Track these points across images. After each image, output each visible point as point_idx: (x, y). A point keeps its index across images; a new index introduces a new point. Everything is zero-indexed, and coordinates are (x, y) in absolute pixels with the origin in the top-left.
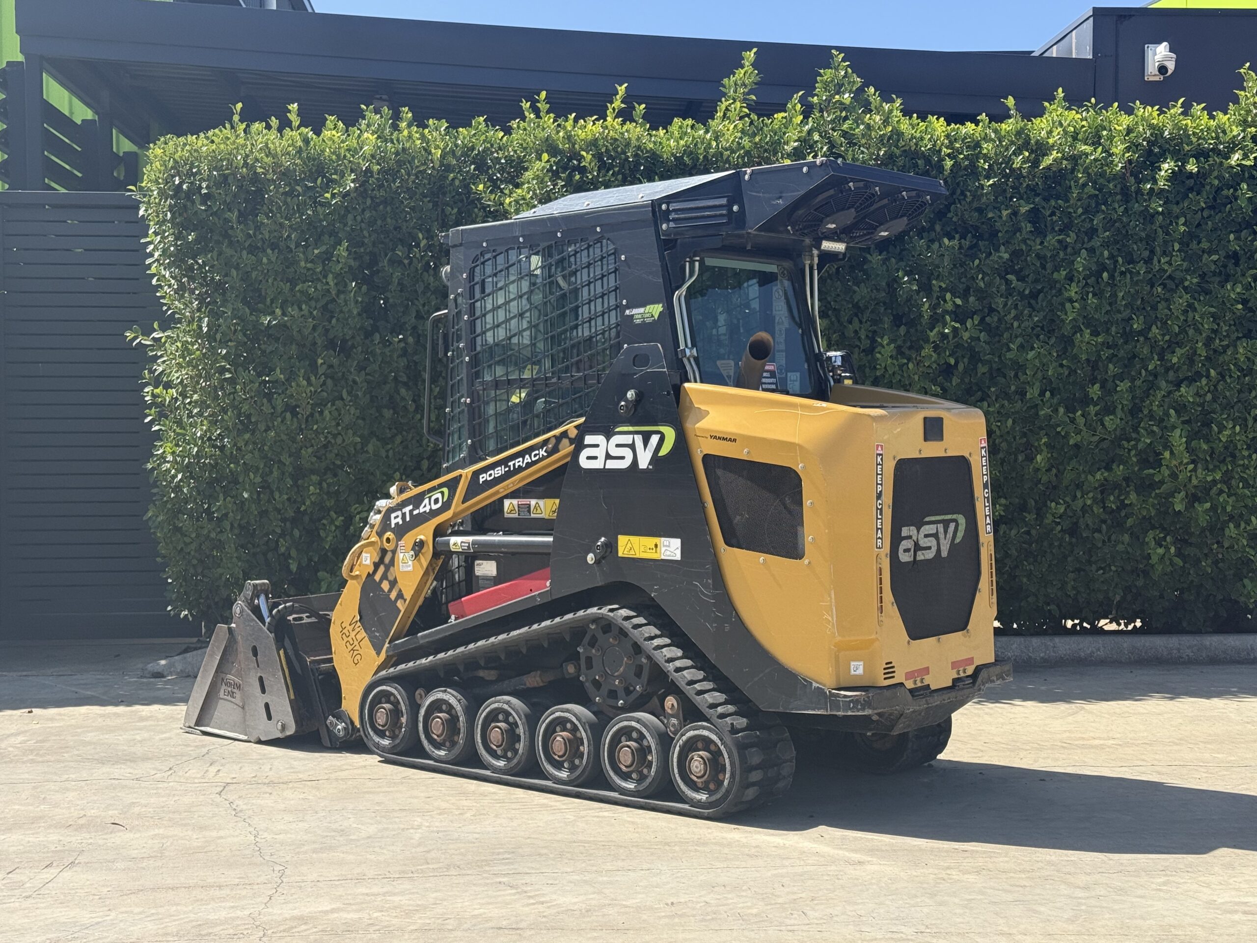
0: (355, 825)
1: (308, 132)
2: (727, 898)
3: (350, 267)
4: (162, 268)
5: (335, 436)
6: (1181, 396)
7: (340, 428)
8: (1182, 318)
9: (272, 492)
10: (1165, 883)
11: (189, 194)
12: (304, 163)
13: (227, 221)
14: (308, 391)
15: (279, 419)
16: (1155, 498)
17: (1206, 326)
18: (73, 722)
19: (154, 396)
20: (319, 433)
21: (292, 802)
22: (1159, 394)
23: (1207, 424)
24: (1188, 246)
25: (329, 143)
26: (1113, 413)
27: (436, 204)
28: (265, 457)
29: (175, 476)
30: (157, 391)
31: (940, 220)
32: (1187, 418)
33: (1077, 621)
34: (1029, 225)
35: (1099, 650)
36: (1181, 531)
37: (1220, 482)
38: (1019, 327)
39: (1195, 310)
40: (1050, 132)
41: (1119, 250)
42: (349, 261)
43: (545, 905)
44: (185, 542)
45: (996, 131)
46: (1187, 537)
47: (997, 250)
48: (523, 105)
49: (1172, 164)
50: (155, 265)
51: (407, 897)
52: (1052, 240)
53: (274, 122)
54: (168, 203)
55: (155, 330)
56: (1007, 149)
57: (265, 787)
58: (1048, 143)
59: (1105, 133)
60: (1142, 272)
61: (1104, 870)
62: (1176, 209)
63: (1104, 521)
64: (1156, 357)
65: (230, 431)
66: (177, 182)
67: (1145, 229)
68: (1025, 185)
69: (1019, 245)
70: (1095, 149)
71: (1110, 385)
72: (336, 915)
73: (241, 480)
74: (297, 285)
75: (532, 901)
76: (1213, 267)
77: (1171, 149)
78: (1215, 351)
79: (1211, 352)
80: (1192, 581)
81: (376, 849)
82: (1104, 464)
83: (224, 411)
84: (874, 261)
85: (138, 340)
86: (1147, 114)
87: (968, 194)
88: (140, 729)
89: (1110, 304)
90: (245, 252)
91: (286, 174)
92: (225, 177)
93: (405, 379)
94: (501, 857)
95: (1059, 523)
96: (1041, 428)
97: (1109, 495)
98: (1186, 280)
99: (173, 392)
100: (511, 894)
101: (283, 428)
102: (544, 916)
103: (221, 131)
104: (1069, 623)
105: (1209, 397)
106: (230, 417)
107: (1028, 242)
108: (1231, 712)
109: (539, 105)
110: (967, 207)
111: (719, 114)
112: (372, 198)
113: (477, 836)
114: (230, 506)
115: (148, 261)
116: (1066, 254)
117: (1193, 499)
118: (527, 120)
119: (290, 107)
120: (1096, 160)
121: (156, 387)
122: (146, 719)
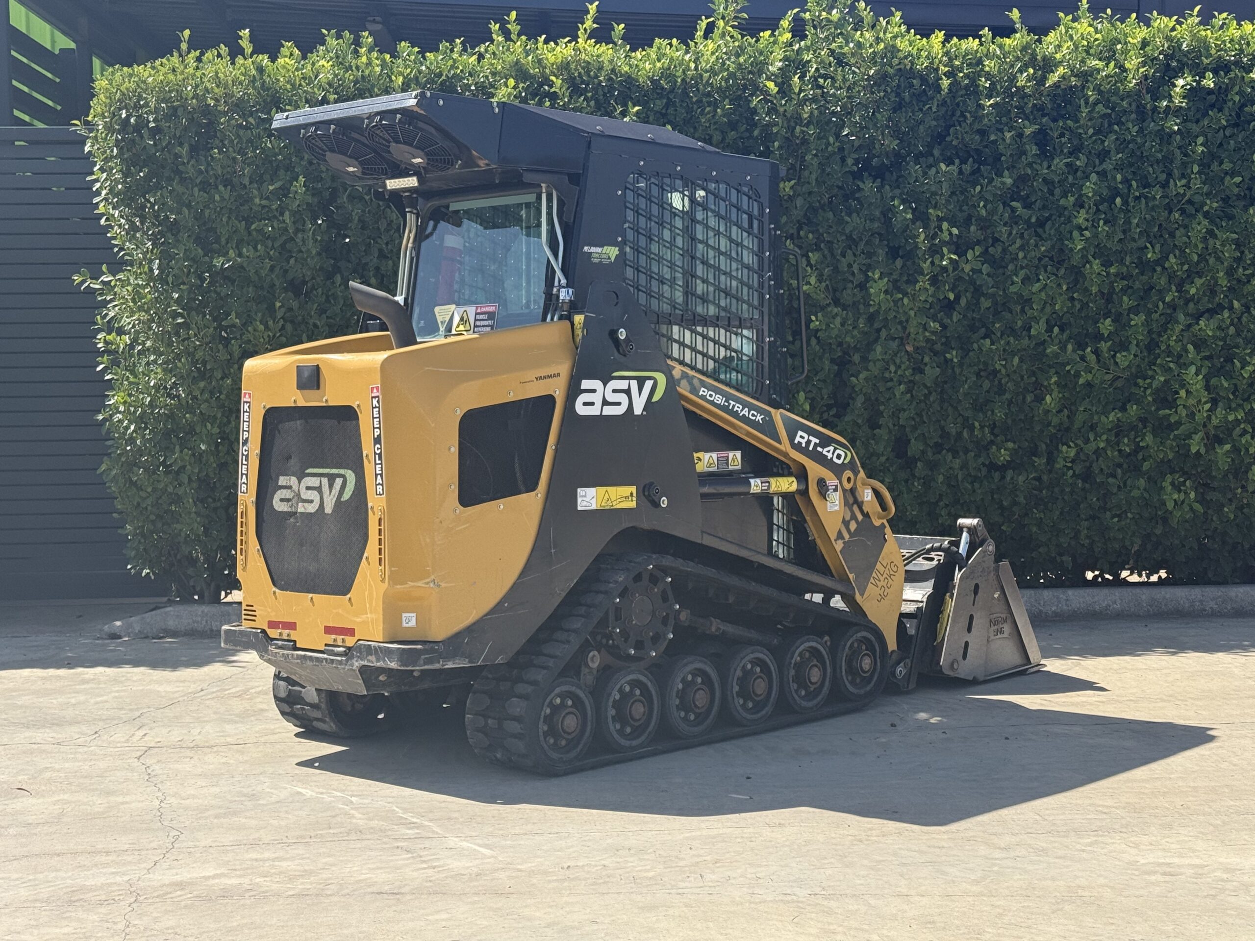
0: (268, 790)
1: (264, 59)
2: (627, 862)
3: (308, 204)
4: (110, 207)
6: (1200, 330)
8: (1200, 246)
9: (231, 443)
10: (1091, 844)
11: (137, 128)
12: (259, 93)
13: (177, 156)
14: (266, 336)
15: (236, 366)
16: (1173, 440)
17: (1227, 255)
18: (12, 685)
19: (106, 342)
21: (211, 766)
22: (1178, 328)
23: (1229, 360)
24: (1209, 167)
25: (283, 71)
26: (1127, 349)
28: (221, 407)
29: (127, 428)
30: (110, 338)
31: (940, 144)
32: (1208, 354)
33: (1097, 573)
34: (1034, 147)
35: (1115, 603)
36: (1203, 474)
37: (1244, 422)
38: (1025, 257)
39: (1215, 237)
40: (1059, 46)
41: (1134, 173)
42: (306, 197)
43: (436, 869)
44: (141, 497)
45: (1001, 47)
46: (1209, 482)
47: (1000, 175)
48: (491, 26)
49: (1189, 79)
50: (102, 204)
51: (297, 862)
52: (1059, 163)
53: (224, 49)
54: (114, 137)
55: (104, 273)
56: (1012, 66)
57: (188, 751)
58: (1055, 58)
59: (1119, 47)
60: (1158, 197)
61: (1033, 831)
62: (1195, 128)
63: (1120, 466)
64: (1174, 288)
65: (184, 379)
66: (124, 116)
67: (1161, 151)
68: (1030, 106)
69: (1024, 170)
70: (1107, 65)
71: (1124, 319)
72: (217, 881)
73: (198, 430)
74: (252, 223)
75: (425, 866)
76: (1236, 190)
77: (1190, 62)
78: (1239, 281)
79: (1235, 282)
80: (1216, 529)
81: (281, 814)
82: (1120, 404)
83: (178, 357)
84: (866, 189)
85: (86, 284)
86: (1162, 26)
87: (968, 115)
88: (78, 692)
89: (1124, 232)
90: (196, 189)
91: (239, 106)
92: (175, 109)
95: (1069, 468)
96: (1050, 367)
97: (1124, 437)
98: (1206, 204)
99: (126, 338)
100: (404, 859)
102: (430, 881)
103: (168, 60)
104: (1090, 575)
105: (1232, 331)
106: (184, 365)
107: (1034, 165)
108: (1236, 667)
109: (509, 26)
110: (967, 129)
111: (700, 34)
114: (187, 458)
115: (95, 201)
116: (1075, 179)
117: (1214, 440)
118: (495, 43)
119: (241, 34)
120: (1107, 76)
121: (109, 333)
122: (88, 681)
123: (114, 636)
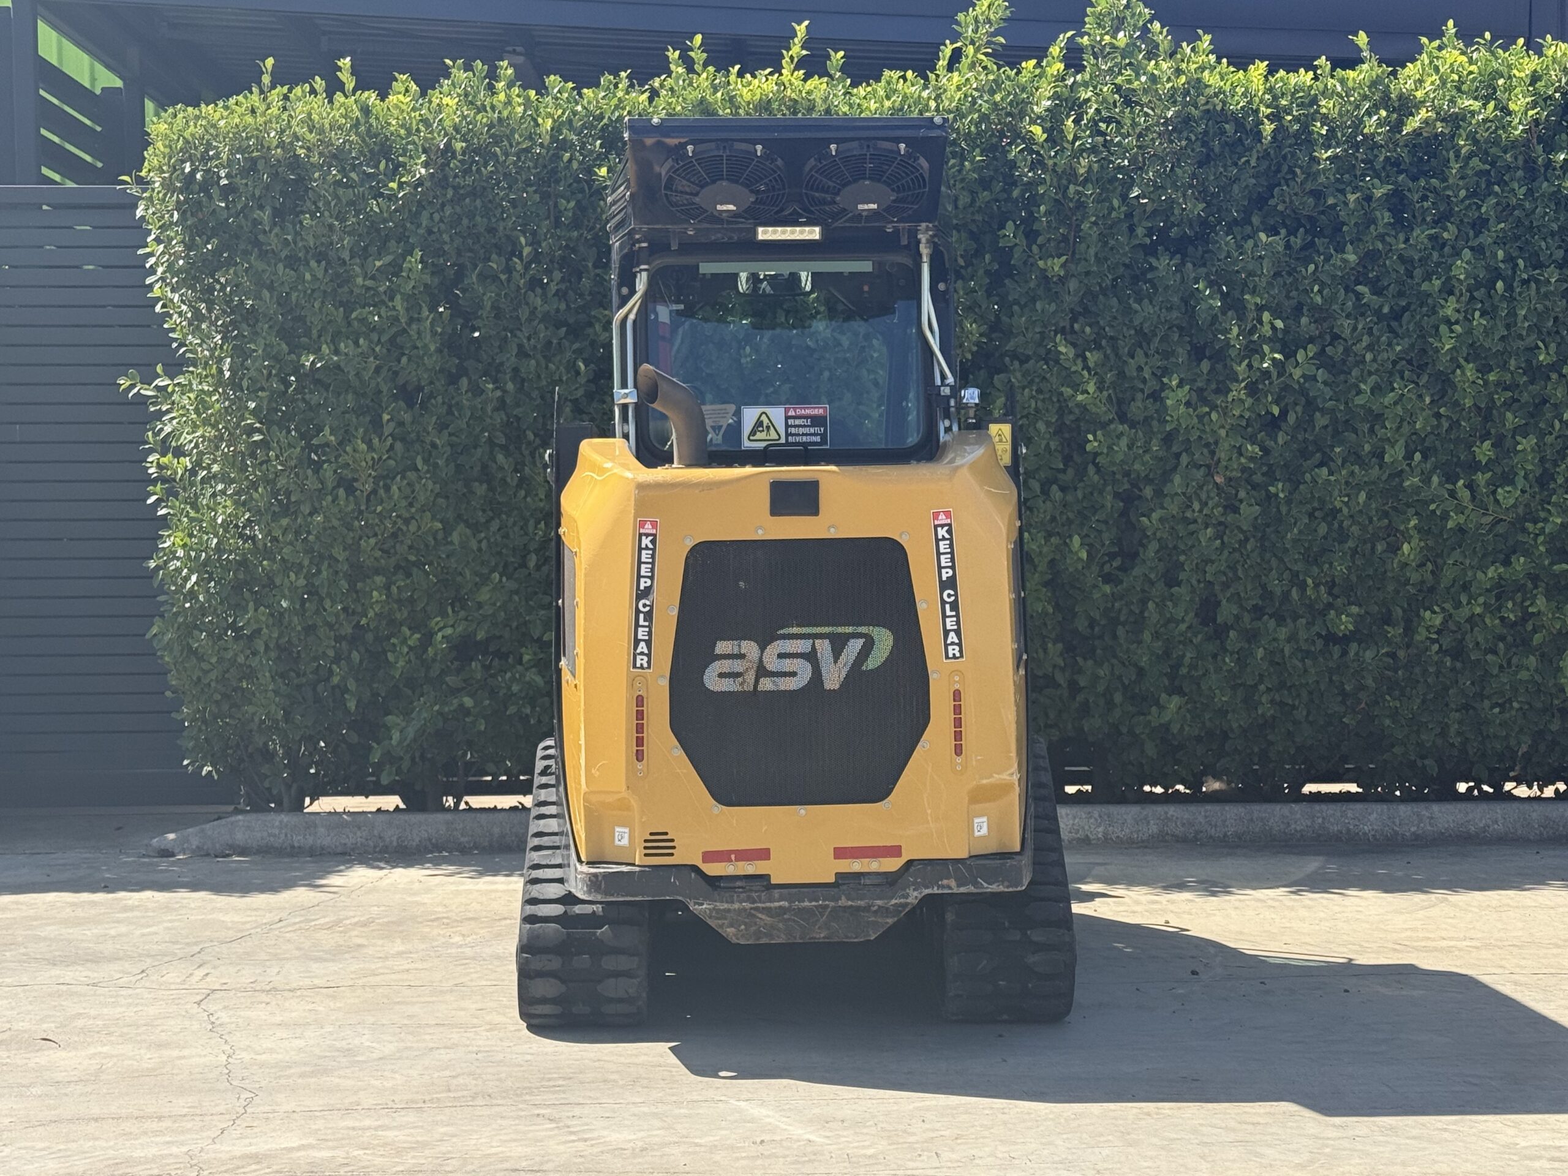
0: (368, 1044)
1: (371, 97)
2: (839, 1136)
3: (426, 285)
4: (168, 289)
5: (407, 522)
7: (413, 510)
9: (321, 599)
11: (205, 186)
12: (364, 141)
13: (256, 222)
14: (369, 458)
15: (329, 498)
18: (31, 912)
19: (160, 467)
20: (385, 518)
21: (294, 1014)
25: (395, 112)
26: (1512, 483)
27: (545, 196)
28: (309, 551)
29: (187, 579)
30: (164, 460)
31: (1260, 209)
33: (1472, 784)
34: (1387, 214)
35: (1496, 822)
38: (1374, 360)
40: (1420, 81)
41: (1521, 248)
42: (424, 276)
43: (588, 1143)
44: (203, 670)
45: (1343, 81)
47: (1341, 250)
48: (669, 54)
50: (157, 286)
51: (407, 1131)
52: (1420, 235)
53: (319, 83)
54: (174, 198)
55: (158, 376)
56: (1358, 107)
57: (263, 995)
58: (1415, 97)
59: (1501, 82)
60: (1554, 281)
63: (1502, 638)
65: (261, 515)
66: (188, 170)
67: (1557, 220)
68: (1381, 159)
69: (1373, 244)
70: (1485, 105)
71: (1508, 442)
72: (302, 1153)
73: (278, 582)
74: (353, 310)
75: (573, 1137)
81: (386, 1073)
82: (1502, 556)
83: (254, 485)
84: (1161, 268)
85: (135, 390)
86: (1559, 54)
87: (1298, 171)
88: (118, 922)
89: (1508, 327)
90: (280, 266)
91: (338, 157)
92: (254, 161)
93: (502, 441)
94: (551, 1083)
95: (1434, 641)
96: (1408, 505)
97: (1508, 600)
99: (186, 461)
100: (547, 1130)
101: (335, 510)
102: (581, 1156)
103: (246, 97)
104: (1462, 787)
106: (261, 495)
107: (1387, 239)
109: (692, 54)
110: (1297, 189)
111: (942, 63)
112: (454, 188)
113: (529, 1057)
114: (264, 619)
115: (148, 281)
116: (1442, 256)
118: (674, 75)
119: (340, 64)
120: (1485, 121)
121: (164, 455)
122: (132, 909)
123: (166, 853)
